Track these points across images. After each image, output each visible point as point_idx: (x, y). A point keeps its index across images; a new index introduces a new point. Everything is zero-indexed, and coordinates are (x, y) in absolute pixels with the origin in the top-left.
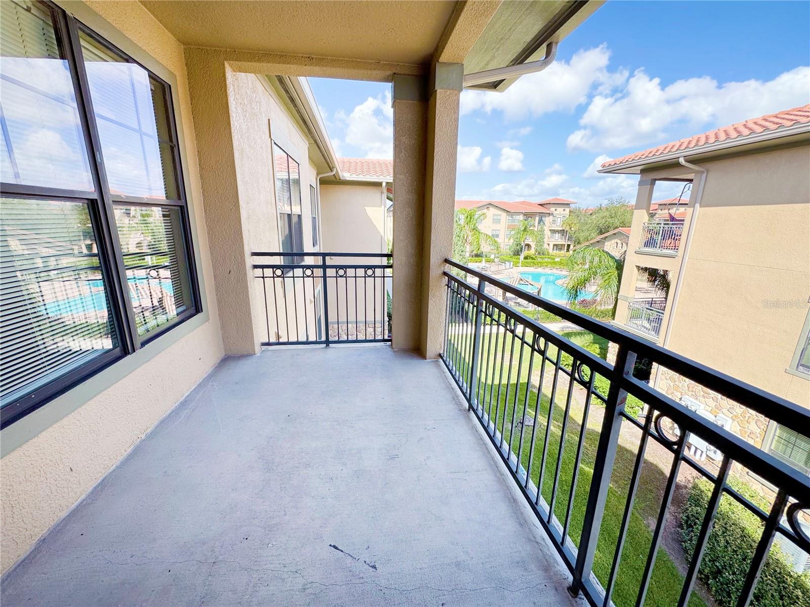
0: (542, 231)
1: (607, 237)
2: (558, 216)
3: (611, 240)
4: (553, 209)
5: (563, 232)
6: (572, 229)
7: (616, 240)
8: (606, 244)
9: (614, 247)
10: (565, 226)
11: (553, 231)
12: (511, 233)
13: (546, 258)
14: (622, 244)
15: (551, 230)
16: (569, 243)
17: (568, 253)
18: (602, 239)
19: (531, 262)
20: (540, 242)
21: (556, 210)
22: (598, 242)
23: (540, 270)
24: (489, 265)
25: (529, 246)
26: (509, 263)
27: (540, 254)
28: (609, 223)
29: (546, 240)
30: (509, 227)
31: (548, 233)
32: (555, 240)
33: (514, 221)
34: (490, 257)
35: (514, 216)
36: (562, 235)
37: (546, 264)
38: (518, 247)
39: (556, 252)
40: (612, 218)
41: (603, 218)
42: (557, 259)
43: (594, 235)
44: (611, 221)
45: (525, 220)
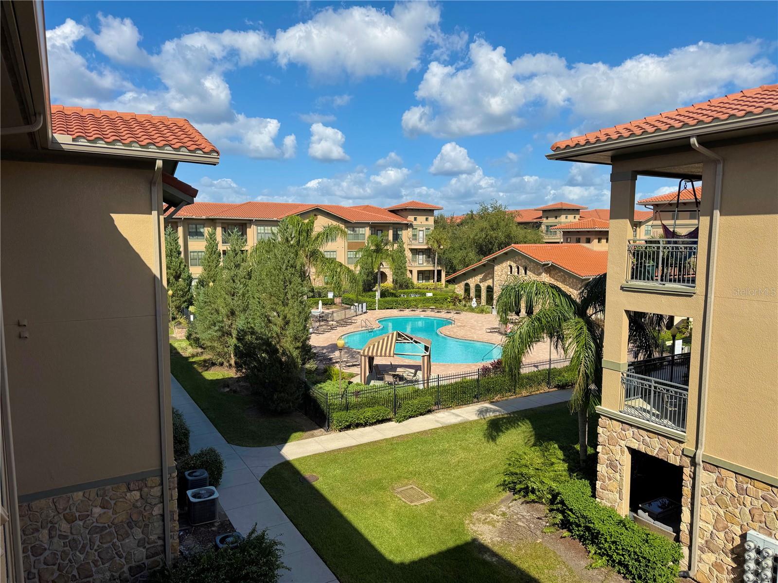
0: (401, 250)
1: (495, 258)
2: (419, 228)
3: (502, 262)
4: (411, 218)
5: (428, 253)
6: (442, 247)
7: (509, 263)
8: (496, 268)
9: (507, 272)
10: (431, 243)
11: (415, 252)
12: (357, 256)
13: (411, 293)
14: (518, 268)
15: (412, 250)
16: (439, 268)
17: (439, 283)
18: (489, 260)
19: (393, 301)
20: (400, 268)
21: (415, 219)
22: (484, 265)
23: (407, 312)
24: (330, 311)
25: (384, 276)
26: (360, 305)
27: (401, 287)
28: (491, 237)
29: (407, 264)
30: (350, 247)
31: (408, 254)
32: (419, 264)
33: (357, 236)
34: (326, 296)
35: (357, 229)
36: (429, 257)
37: (415, 303)
38: (369, 278)
39: (423, 283)
40: (493, 230)
41: (482, 230)
42: (429, 295)
43: (472, 255)
44: (494, 235)
45: (374, 236)
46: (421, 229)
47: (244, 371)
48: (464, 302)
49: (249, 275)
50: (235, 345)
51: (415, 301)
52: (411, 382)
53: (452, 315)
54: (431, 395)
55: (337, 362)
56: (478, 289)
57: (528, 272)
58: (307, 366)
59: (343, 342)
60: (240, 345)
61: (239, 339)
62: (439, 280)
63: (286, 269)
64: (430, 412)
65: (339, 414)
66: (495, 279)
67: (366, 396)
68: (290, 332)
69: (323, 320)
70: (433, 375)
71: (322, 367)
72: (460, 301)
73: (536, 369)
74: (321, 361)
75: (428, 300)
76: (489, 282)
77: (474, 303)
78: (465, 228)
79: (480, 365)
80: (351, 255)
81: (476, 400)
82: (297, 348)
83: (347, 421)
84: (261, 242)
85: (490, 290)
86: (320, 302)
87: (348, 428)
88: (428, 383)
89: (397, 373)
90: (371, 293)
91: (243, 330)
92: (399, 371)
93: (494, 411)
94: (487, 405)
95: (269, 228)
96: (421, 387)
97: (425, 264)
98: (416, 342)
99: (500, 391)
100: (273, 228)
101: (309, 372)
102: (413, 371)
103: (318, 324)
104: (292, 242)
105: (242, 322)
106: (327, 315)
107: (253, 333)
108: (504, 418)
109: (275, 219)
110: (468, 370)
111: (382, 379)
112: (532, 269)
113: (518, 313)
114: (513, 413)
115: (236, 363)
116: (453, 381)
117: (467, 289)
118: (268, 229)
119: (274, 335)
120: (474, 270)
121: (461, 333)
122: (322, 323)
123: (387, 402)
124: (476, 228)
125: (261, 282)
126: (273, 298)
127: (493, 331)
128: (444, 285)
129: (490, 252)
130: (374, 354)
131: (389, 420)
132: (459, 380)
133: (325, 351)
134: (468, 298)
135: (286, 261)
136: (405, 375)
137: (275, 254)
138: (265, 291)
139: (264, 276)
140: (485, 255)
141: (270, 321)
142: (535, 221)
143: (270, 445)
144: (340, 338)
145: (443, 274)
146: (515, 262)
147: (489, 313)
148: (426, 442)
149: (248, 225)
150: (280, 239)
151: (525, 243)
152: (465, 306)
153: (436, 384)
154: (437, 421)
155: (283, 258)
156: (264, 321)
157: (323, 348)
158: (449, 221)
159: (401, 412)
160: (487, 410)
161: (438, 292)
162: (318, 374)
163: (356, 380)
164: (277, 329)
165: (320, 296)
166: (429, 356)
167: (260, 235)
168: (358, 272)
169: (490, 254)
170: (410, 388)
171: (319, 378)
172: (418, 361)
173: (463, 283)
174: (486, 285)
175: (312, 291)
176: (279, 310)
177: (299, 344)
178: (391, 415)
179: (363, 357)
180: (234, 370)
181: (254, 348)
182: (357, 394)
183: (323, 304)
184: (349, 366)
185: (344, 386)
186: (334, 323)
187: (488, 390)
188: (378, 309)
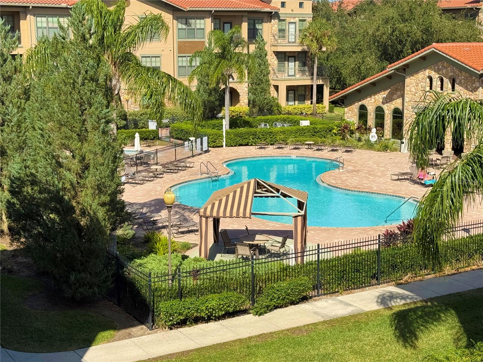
0: (261, 55)
1: (407, 66)
2: (288, 20)
3: (417, 72)
4: (276, 3)
5: (303, 58)
6: (324, 49)
7: (427, 72)
8: (408, 81)
9: (425, 87)
10: (307, 42)
11: (283, 56)
12: (194, 64)
13: (277, 120)
14: (442, 81)
15: (277, 54)
16: (320, 82)
17: (320, 105)
18: (397, 69)
19: (248, 134)
21: (283, 5)
22: (389, 77)
23: (271, 151)
24: (152, 149)
25: (234, 95)
26: (199, 140)
27: (261, 111)
28: (401, 33)
29: (271, 77)
30: (182, 49)
31: (272, 60)
32: (289, 76)
33: (192, 32)
34: (146, 126)
35: (192, 21)
36: (304, 64)
37: (282, 136)
38: (212, 99)
39: (295, 106)
40: (405, 21)
41: (387, 22)
42: (305, 123)
43: (371, 61)
44: (405, 30)
45: (218, 32)
46: (292, 21)
47: (23, 240)
48: (357, 135)
49: (26, 94)
50: (8, 202)
51: (283, 132)
52: (278, 255)
53: (340, 154)
54: (307, 274)
55: (164, 227)
56: (380, 114)
57: (456, 86)
58: (119, 232)
59: (173, 196)
60: (15, 200)
61: (13, 192)
62: (320, 100)
63: (83, 84)
64: (305, 299)
65: (169, 303)
66: (407, 99)
67: (208, 277)
68: (91, 180)
69: (141, 164)
70: (311, 245)
71: (142, 233)
72: (352, 132)
73: (466, 235)
74: (140, 225)
75: (303, 131)
76: (397, 103)
77: (373, 136)
78: (360, 19)
79: (382, 229)
80: (185, 62)
81: (374, 281)
82: (103, 205)
83: (180, 314)
84: (43, 41)
85: (398, 115)
86: (137, 135)
87: (182, 323)
88: (302, 256)
89: (255, 242)
90: (214, 121)
91: (19, 179)
92: (259, 239)
93: (403, 297)
94: (392, 289)
95: (55, 19)
96: (292, 262)
97: (298, 76)
98: (285, 196)
99: (411, 268)
100: (61, 20)
101: (123, 242)
102: (280, 239)
103: (134, 169)
104: (91, 42)
105: (17, 166)
106: (148, 155)
107: (34, 183)
108: (417, 308)
109: (64, 5)
110: (363, 237)
111: (232, 251)
112: (463, 81)
113: (440, 150)
114: (431, 300)
115: (10, 228)
116: (341, 254)
117: (363, 114)
118: (53, 21)
119: (68, 186)
120: (374, 84)
121: (353, 181)
122: (140, 168)
123: (242, 285)
124: (378, 20)
125: (44, 104)
126: (64, 129)
127: (402, 177)
128: (327, 108)
129: (399, 55)
130: (221, 214)
131: (245, 312)
132: (349, 252)
133: (145, 210)
134: (364, 128)
135: (83, 72)
136: (268, 246)
137: (66, 61)
138: (51, 117)
139: (49, 95)
140: (391, 60)
141: (60, 165)
142: (469, 6)
143: (66, 350)
144: (168, 190)
145: (326, 91)
146: (437, 71)
147: (396, 150)
148: (299, 344)
149: (21, 15)
150: (72, 37)
151: (453, 41)
152: (359, 140)
153: (314, 258)
154: (316, 313)
155: (78, 67)
156: (51, 164)
157: (143, 205)
158: (335, 8)
159: (263, 300)
160: (392, 297)
161: (318, 119)
162: (136, 245)
163: (193, 254)
164: (71, 176)
165: (136, 126)
166: (304, 217)
167: (40, 31)
168: (194, 89)
169: (398, 59)
170: (275, 265)
171: (137, 250)
172: (288, 225)
173: (357, 105)
174: (393, 107)
175: (124, 117)
176: (73, 148)
177: (106, 198)
178: (248, 305)
179: (204, 219)
180: (8, 239)
181: (38, 206)
182: (195, 273)
183: (141, 139)
184: (183, 233)
185: (176, 262)
186: (159, 167)
187: (394, 267)
188: (226, 146)
